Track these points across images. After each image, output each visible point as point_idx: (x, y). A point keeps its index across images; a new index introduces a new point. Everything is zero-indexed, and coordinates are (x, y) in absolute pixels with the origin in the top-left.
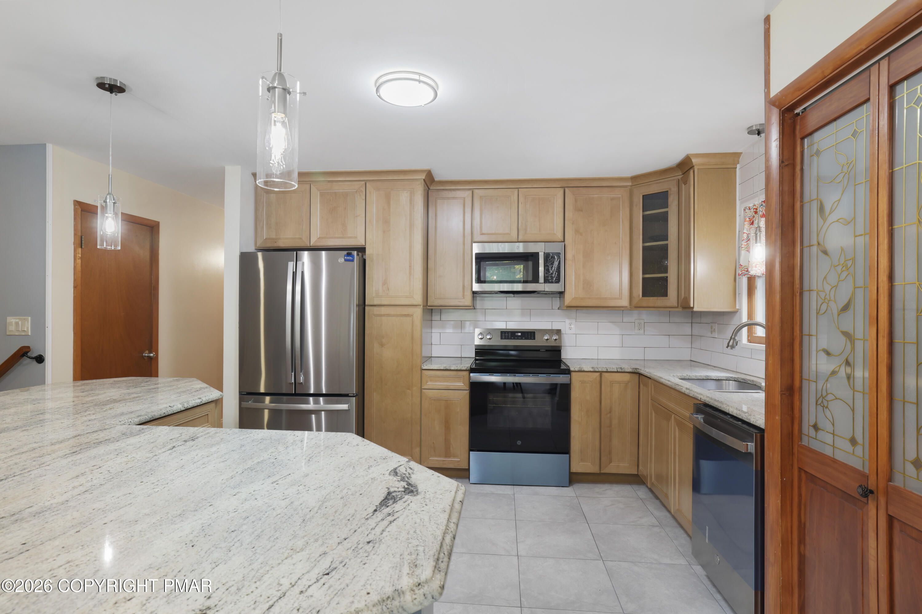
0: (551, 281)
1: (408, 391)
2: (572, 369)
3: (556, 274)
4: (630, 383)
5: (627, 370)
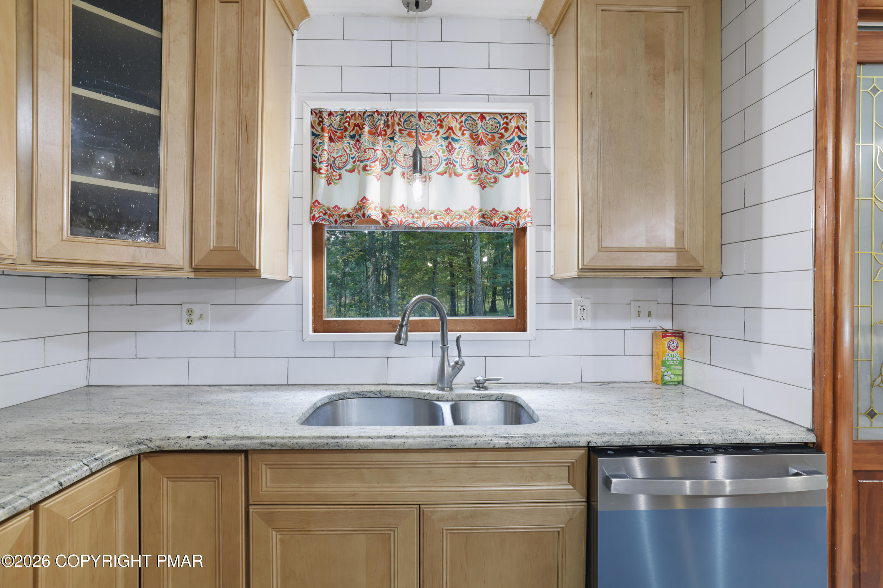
5: (117, 456)
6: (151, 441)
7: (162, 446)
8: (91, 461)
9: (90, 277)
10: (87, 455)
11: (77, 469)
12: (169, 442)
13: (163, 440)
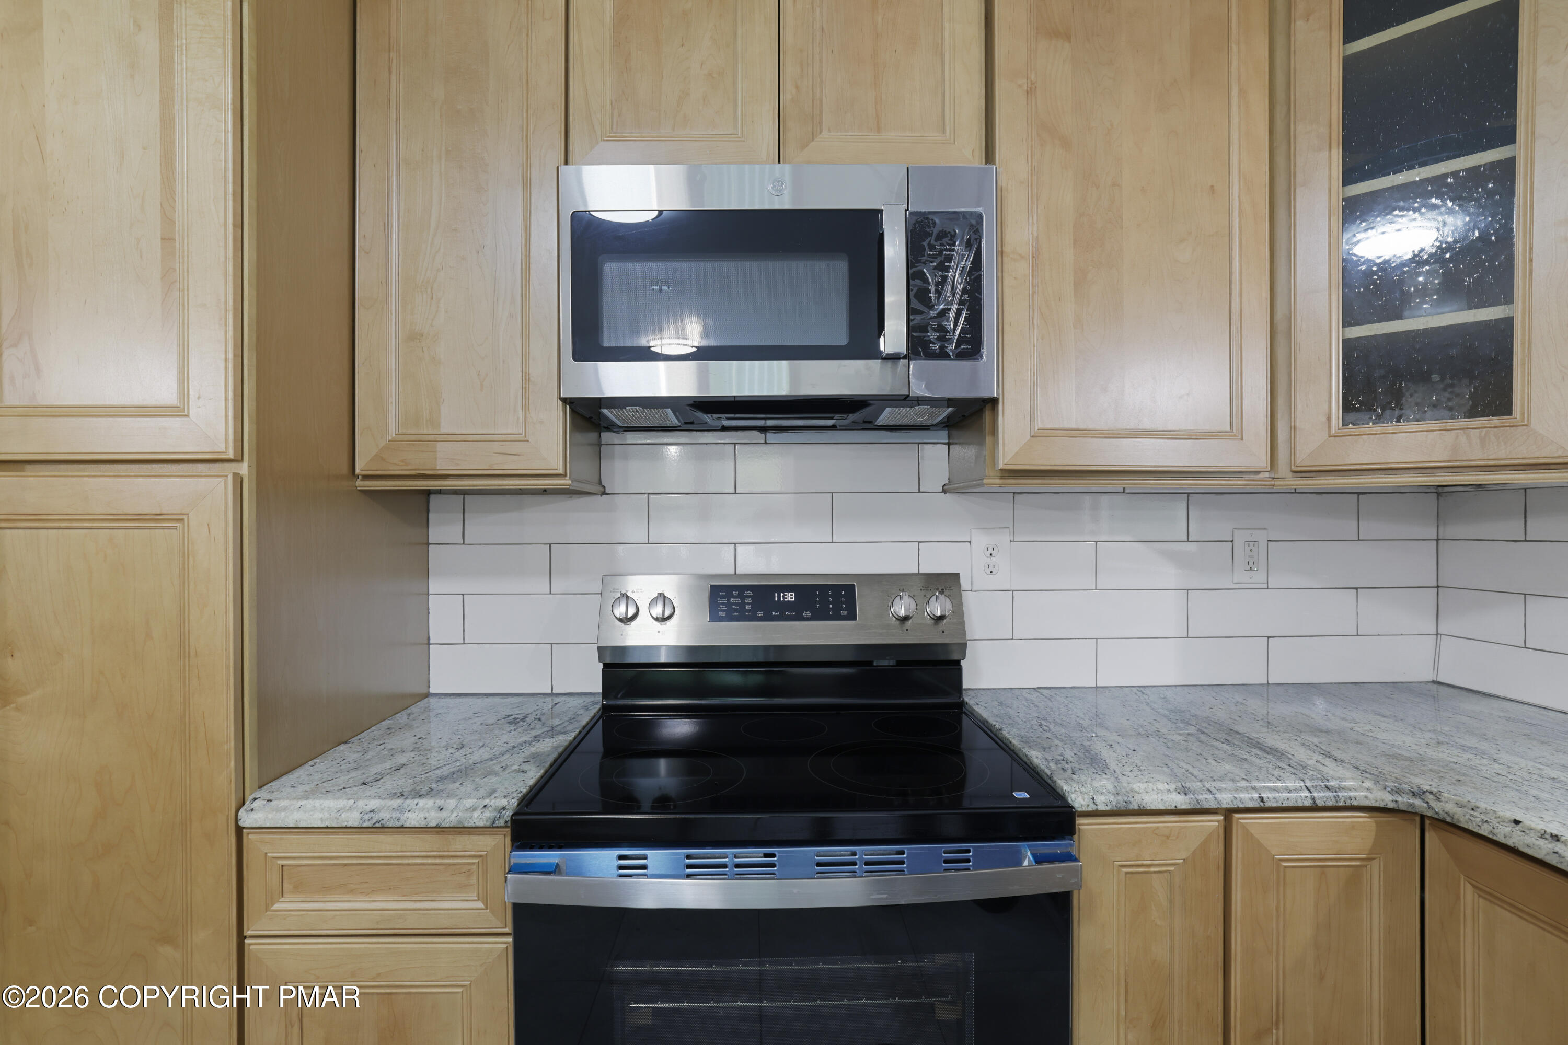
0: (936, 347)
1: (167, 950)
2: (1079, 800)
3: (964, 314)
4: (1375, 864)
5: (1366, 797)
6: (1438, 799)
7: (1456, 817)
8: (1318, 788)
9: (1439, 491)
10: (1319, 776)
11: (1292, 788)
12: (1471, 815)
13: (1462, 806)
